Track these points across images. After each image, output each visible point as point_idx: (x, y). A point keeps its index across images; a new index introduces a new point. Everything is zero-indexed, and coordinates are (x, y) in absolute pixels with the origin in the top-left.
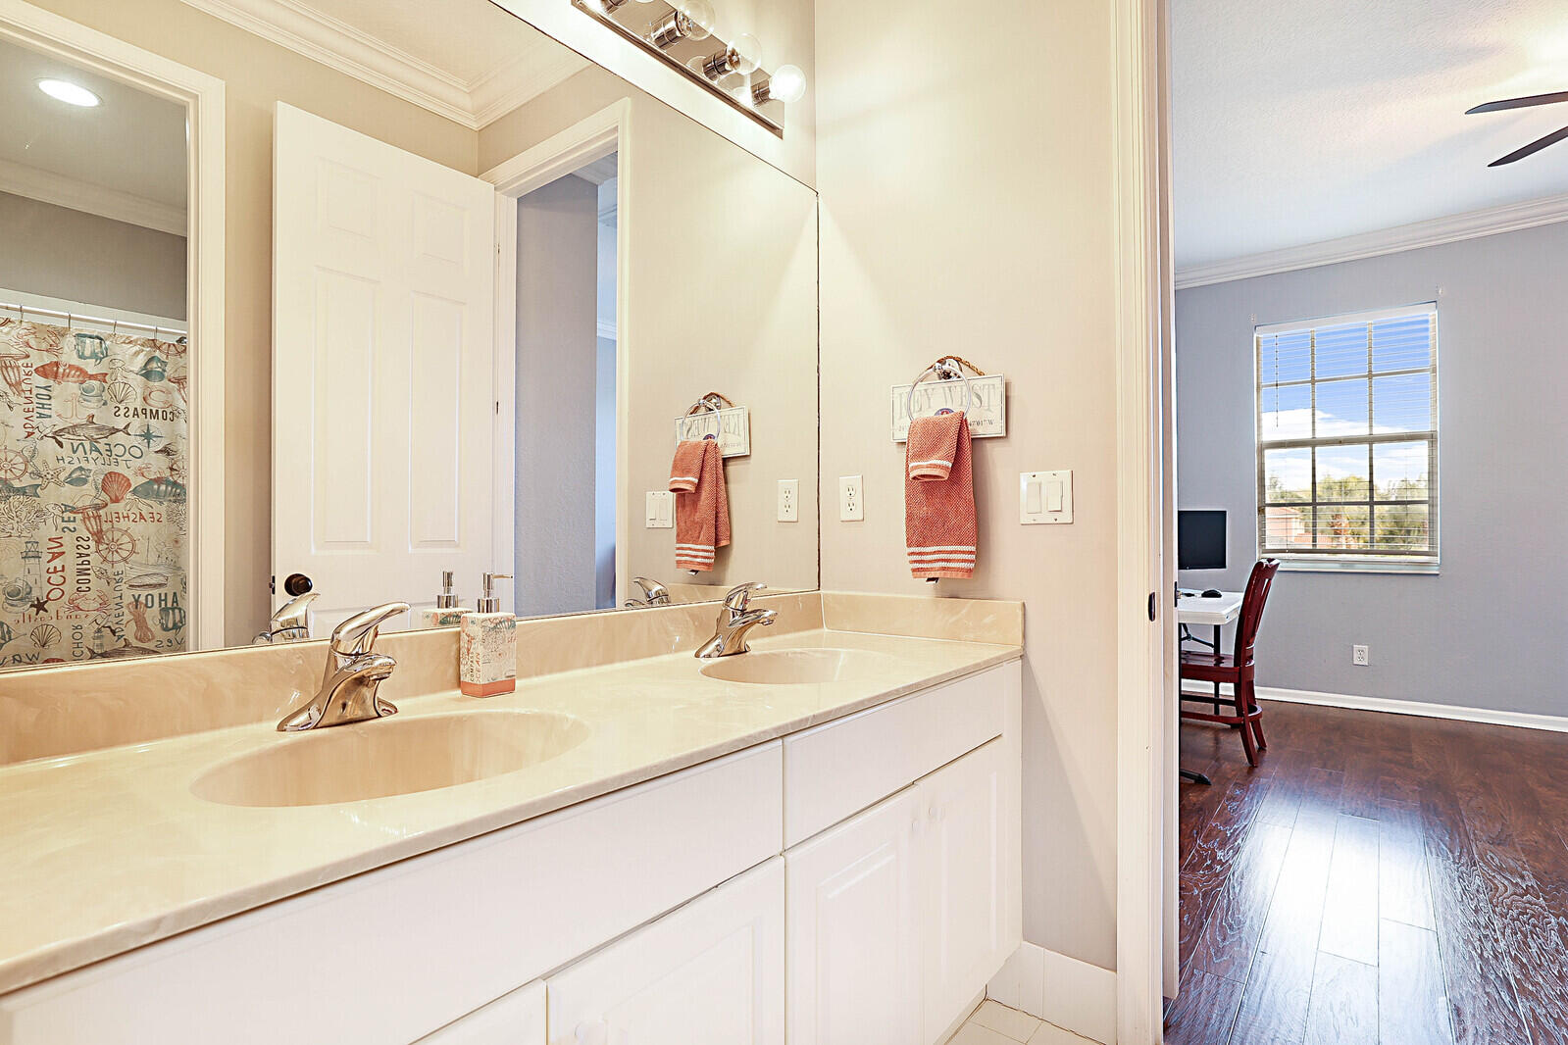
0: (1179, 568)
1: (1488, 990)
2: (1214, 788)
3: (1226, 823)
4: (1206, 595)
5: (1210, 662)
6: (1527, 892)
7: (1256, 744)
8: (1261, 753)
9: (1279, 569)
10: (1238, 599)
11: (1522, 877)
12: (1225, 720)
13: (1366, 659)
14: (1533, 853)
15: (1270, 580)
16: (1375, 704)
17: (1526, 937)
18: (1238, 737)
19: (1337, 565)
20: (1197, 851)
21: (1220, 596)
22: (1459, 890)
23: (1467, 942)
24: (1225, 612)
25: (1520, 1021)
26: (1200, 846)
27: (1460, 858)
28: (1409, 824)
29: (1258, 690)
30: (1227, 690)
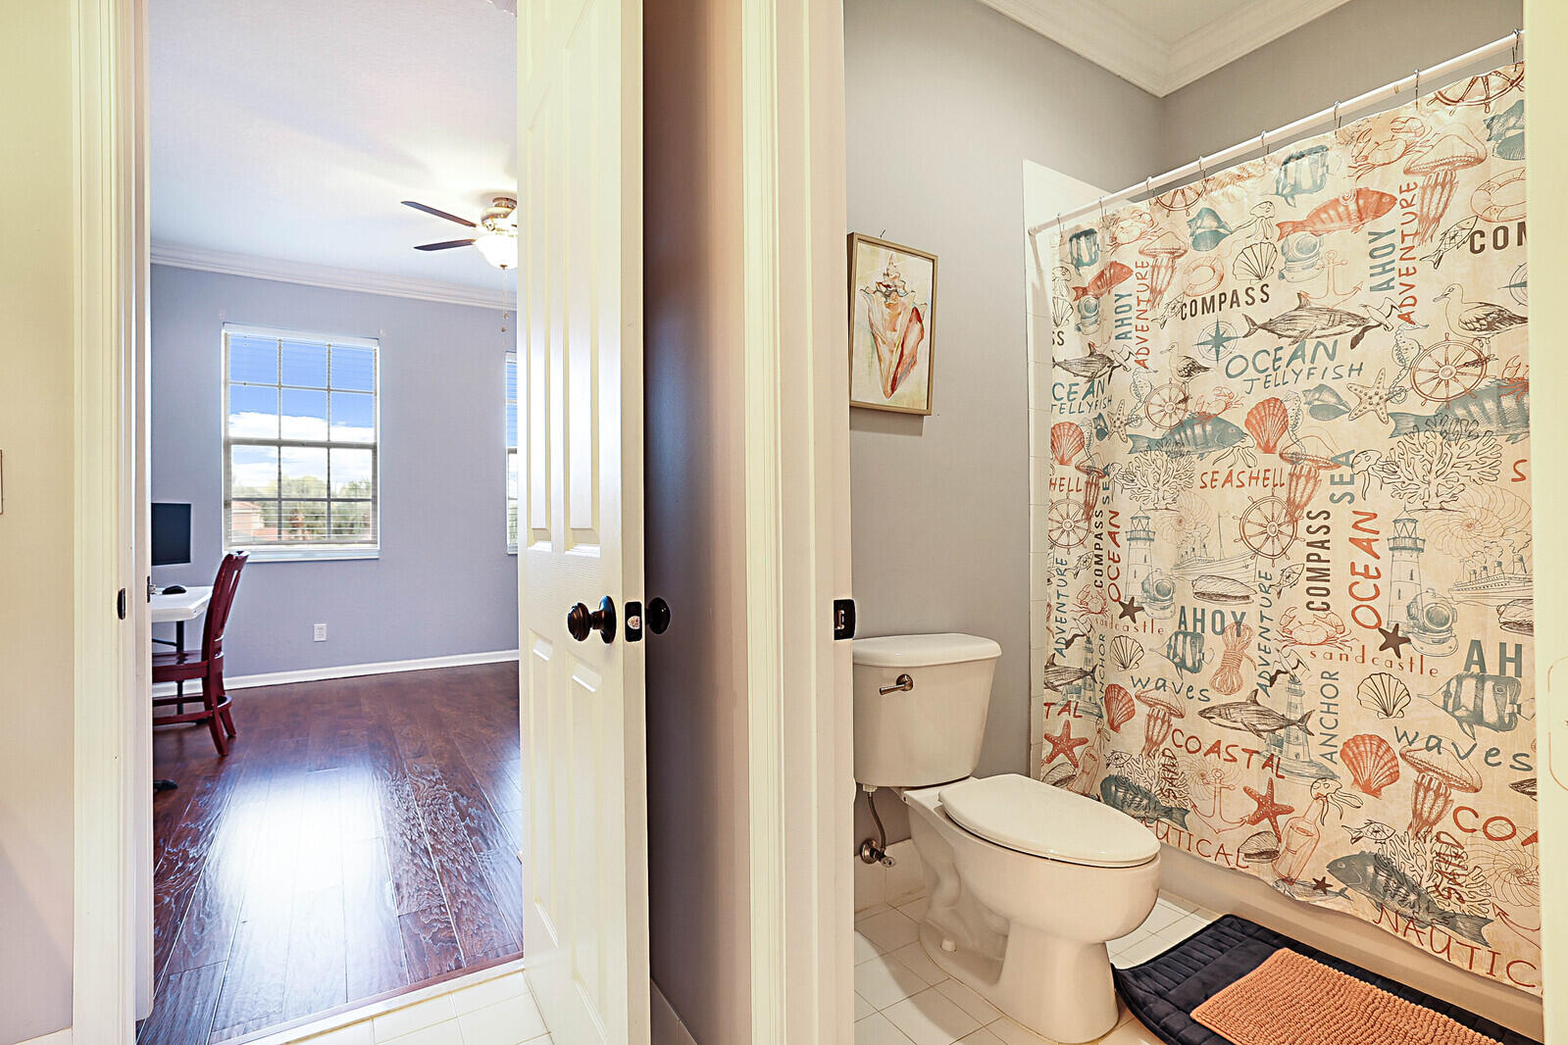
0: (153, 564)
1: (415, 862)
2: (182, 789)
3: (197, 819)
4: (167, 592)
5: (173, 661)
6: (436, 783)
7: (225, 734)
8: (231, 740)
9: (248, 561)
10: (208, 592)
11: (433, 774)
12: (191, 718)
13: (325, 635)
14: (439, 755)
15: (239, 571)
16: (332, 672)
17: (436, 814)
18: (207, 731)
19: (299, 555)
20: (166, 859)
21: (184, 591)
22: (396, 799)
23: (403, 834)
24: (193, 606)
25: (434, 872)
26: (168, 852)
27: (396, 775)
28: (361, 763)
29: (228, 682)
30: (194, 687)
